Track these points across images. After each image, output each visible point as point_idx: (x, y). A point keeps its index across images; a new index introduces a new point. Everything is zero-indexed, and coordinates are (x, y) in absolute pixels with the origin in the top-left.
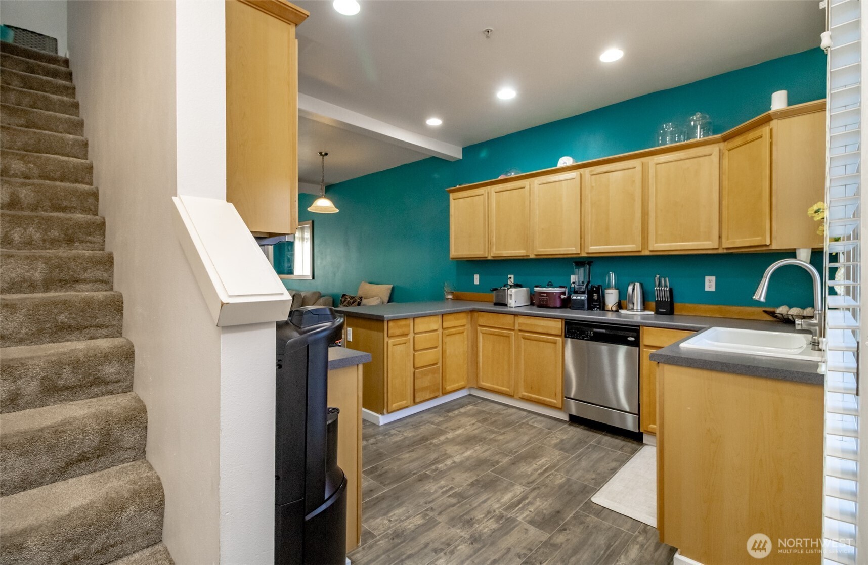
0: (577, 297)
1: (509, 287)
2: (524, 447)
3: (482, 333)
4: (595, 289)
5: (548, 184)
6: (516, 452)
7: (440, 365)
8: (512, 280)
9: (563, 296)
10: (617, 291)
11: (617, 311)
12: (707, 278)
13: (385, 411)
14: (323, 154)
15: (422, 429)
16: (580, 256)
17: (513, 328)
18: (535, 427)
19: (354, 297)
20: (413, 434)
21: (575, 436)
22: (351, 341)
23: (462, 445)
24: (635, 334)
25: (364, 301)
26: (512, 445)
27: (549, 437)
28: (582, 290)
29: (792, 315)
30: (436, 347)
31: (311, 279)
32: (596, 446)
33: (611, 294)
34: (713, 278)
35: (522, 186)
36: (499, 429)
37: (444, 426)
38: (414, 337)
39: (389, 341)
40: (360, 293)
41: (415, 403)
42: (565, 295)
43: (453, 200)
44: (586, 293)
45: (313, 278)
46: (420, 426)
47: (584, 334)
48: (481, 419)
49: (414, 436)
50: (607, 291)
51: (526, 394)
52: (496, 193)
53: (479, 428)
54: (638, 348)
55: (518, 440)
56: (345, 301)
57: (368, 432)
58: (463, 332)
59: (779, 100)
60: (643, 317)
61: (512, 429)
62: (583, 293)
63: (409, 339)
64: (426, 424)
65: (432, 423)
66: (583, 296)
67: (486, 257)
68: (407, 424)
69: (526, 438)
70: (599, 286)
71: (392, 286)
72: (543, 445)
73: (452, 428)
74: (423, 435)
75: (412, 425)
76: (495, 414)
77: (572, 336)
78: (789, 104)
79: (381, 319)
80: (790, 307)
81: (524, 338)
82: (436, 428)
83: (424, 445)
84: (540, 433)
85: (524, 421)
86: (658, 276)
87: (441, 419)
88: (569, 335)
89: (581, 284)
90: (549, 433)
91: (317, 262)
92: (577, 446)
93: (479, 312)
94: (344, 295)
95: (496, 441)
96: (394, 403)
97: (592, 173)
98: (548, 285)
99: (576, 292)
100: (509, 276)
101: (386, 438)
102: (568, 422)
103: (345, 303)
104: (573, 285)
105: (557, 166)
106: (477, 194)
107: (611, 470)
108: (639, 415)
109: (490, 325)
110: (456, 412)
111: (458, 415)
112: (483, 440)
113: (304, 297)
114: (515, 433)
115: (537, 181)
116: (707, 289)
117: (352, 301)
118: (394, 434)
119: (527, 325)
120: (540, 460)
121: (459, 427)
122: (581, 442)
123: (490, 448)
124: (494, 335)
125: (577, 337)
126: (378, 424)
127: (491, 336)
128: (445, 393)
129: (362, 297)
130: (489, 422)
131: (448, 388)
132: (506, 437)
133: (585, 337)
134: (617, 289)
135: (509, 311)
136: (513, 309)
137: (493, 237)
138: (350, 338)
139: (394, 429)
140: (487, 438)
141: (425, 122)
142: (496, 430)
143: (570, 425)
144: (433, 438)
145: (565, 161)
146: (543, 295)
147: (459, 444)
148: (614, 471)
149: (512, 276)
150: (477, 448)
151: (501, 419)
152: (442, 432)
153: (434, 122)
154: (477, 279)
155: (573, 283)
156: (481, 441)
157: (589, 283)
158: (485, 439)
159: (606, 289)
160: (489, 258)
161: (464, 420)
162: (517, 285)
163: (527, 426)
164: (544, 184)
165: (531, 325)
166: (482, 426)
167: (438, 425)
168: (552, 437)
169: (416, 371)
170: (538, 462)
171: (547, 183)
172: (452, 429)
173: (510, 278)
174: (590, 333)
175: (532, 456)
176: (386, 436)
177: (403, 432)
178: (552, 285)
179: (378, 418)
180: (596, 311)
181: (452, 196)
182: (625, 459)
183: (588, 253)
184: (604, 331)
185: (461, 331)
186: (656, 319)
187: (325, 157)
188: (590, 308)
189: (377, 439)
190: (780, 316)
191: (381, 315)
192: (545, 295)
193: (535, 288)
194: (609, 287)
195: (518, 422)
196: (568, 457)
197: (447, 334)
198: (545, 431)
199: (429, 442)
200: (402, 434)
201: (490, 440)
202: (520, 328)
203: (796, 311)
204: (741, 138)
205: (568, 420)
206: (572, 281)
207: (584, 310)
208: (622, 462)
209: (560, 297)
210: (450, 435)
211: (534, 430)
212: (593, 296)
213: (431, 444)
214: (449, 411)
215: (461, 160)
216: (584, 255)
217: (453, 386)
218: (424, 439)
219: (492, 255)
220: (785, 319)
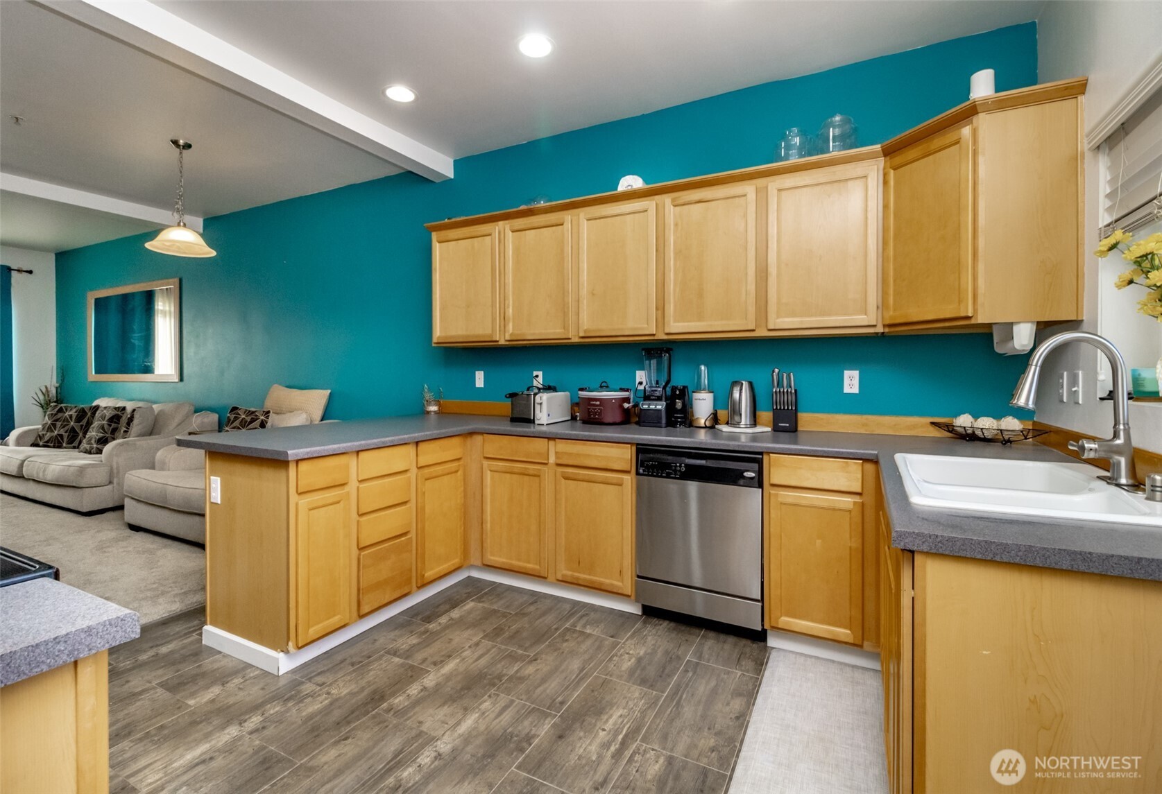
0: (649, 405)
1: (536, 391)
2: (574, 689)
3: (491, 471)
4: (678, 392)
5: (602, 220)
6: (562, 703)
7: (413, 535)
8: (540, 379)
9: (626, 405)
10: (711, 395)
11: (712, 427)
12: (847, 373)
13: (291, 645)
14: (181, 142)
15: (372, 673)
16: (656, 338)
17: (546, 462)
18: (589, 635)
19: (253, 412)
20: (353, 687)
21: (659, 648)
22: (219, 502)
23: (454, 701)
24: (756, 466)
25: (273, 420)
26: (552, 686)
27: (616, 655)
28: (657, 394)
29: (982, 429)
30: (405, 503)
31: (177, 380)
32: (697, 664)
33: (703, 399)
34: (856, 374)
35: (559, 222)
36: (525, 650)
37: (419, 656)
38: (358, 488)
39: (300, 502)
40: (268, 405)
41: (362, 616)
42: (629, 403)
43: (438, 244)
44: (664, 399)
45: (181, 379)
46: (369, 663)
47: (670, 468)
48: (489, 630)
49: (352, 694)
50: (696, 396)
51: (569, 573)
52: (515, 233)
53: (488, 651)
54: (760, 490)
55: (563, 671)
56: (236, 418)
57: (248, 699)
58: (456, 472)
59: (982, 84)
60: (754, 438)
61: (549, 646)
62: (659, 399)
63: (348, 493)
64: (383, 656)
65: (395, 653)
66: (659, 405)
67: (497, 341)
68: (342, 662)
69: (575, 665)
70: (685, 387)
71: (329, 391)
72: (608, 677)
73: (436, 658)
74: (373, 687)
75: (353, 664)
76: (516, 614)
77: (649, 472)
78: (997, 90)
79: (282, 458)
80: (976, 417)
81: (566, 478)
82: (402, 665)
83: (374, 717)
84: (599, 648)
85: (567, 625)
86: (777, 370)
87: (414, 640)
88: (644, 471)
89: (654, 385)
90: (614, 646)
91: (189, 352)
92: (667, 671)
93: (485, 435)
94: (234, 409)
95: (521, 679)
96: (313, 626)
97: (676, 203)
98: (601, 387)
99: (647, 398)
100: (535, 373)
101: (288, 710)
102: (642, 616)
103: (237, 423)
104: (641, 388)
105: (617, 190)
106: (479, 234)
107: (737, 718)
108: (762, 600)
109: (505, 458)
110: (443, 620)
111: (447, 627)
112: (496, 681)
113: (158, 414)
114: (556, 654)
115: (583, 213)
116: (847, 390)
117: (248, 419)
118: (308, 695)
119: (570, 454)
120: (611, 717)
121: (449, 656)
122: (672, 659)
123: (512, 702)
124: (512, 473)
125: (657, 474)
126: (276, 674)
127: (508, 476)
128: (423, 585)
129: (269, 412)
130: (506, 635)
131: (429, 574)
132: (539, 667)
133: (671, 474)
134: (712, 392)
135: (540, 432)
136: (544, 428)
137: (508, 307)
138: (216, 498)
139: (310, 679)
140: (504, 675)
141: (384, 93)
142: (520, 652)
143: (645, 622)
144: (393, 694)
145: (631, 182)
146: (595, 403)
147: (452, 699)
148: (742, 720)
149: (540, 374)
150: (486, 705)
151: (527, 626)
152: (413, 673)
153: (401, 94)
154: (480, 379)
155: (641, 383)
156: (494, 685)
157: (668, 382)
158: (500, 677)
159: (694, 392)
160: (502, 342)
161: (459, 637)
162: (549, 388)
163: (575, 635)
164: (596, 219)
165: (578, 455)
166: (493, 647)
167: (406, 658)
168: (621, 655)
169: (362, 554)
170: (607, 721)
171: (600, 218)
172: (435, 664)
173: (537, 376)
174: (680, 466)
175: (591, 709)
176: (290, 704)
177: (330, 685)
178: (607, 387)
179: (277, 660)
180: (680, 429)
181: (434, 236)
182: (750, 687)
183: (667, 334)
184: (703, 462)
185: (453, 470)
186: (775, 441)
187: (185, 152)
188: (671, 423)
189: (267, 715)
190: (961, 430)
191: (281, 449)
192: (598, 403)
193: (580, 392)
194: (698, 389)
195: (557, 629)
196: (658, 699)
197: (427, 476)
198: (607, 643)
199: (385, 705)
200: (328, 693)
201: (511, 678)
202: (560, 462)
203: (988, 423)
204: (920, 148)
205: (640, 614)
206: (638, 381)
207: (661, 427)
208: (750, 694)
209: (622, 407)
210: (430, 681)
211: (589, 642)
212: (675, 403)
213: (388, 710)
214: (428, 619)
215: (451, 179)
216: (661, 336)
217: (437, 570)
218: (377, 697)
219: (508, 337)
220: (967, 435)
